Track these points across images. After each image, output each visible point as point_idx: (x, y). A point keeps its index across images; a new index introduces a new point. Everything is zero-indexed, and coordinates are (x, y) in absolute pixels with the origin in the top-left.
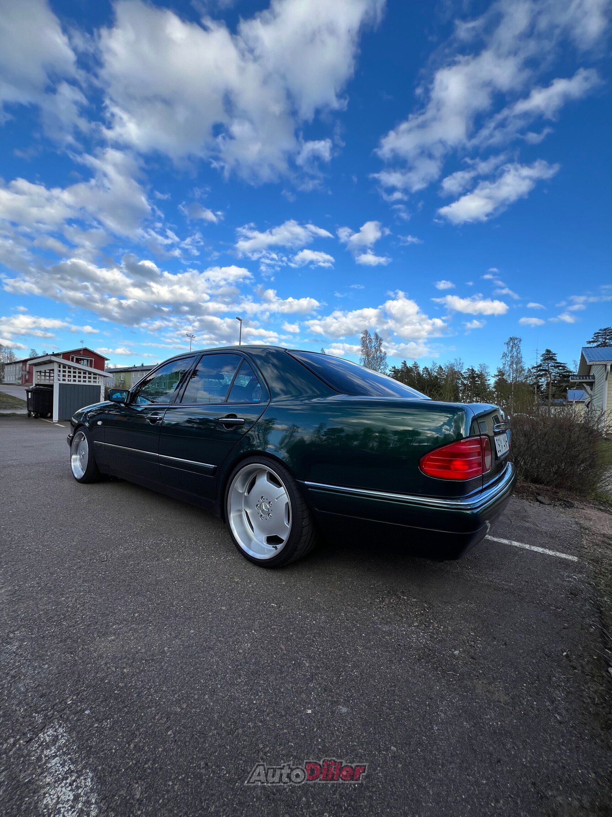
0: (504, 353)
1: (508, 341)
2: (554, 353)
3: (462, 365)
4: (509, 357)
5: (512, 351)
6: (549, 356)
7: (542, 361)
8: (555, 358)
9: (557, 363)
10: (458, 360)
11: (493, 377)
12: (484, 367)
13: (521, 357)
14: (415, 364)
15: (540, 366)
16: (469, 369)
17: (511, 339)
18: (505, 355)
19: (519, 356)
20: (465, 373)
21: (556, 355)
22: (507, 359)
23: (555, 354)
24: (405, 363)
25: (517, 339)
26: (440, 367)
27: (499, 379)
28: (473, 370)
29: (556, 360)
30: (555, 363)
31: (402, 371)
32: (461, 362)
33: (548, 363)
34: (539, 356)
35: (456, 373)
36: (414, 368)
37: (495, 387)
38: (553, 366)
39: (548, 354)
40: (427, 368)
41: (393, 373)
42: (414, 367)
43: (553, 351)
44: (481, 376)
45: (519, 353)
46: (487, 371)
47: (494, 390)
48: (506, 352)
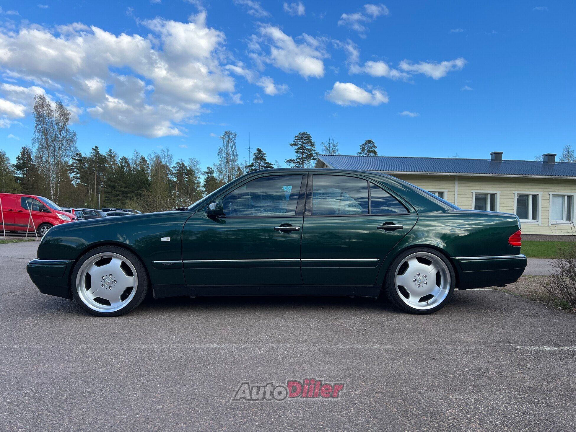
0: (220, 148)
1: (223, 135)
2: (264, 152)
3: (170, 157)
4: (225, 153)
5: (227, 146)
6: (259, 156)
7: (254, 160)
8: (265, 158)
9: (267, 163)
10: (166, 151)
11: (202, 174)
12: (195, 162)
13: (237, 155)
14: (110, 152)
15: (252, 165)
16: (178, 163)
17: (226, 133)
18: (221, 151)
19: (235, 153)
20: (174, 167)
21: (266, 155)
22: (224, 156)
23: (264, 154)
24: (96, 149)
25: (232, 134)
26: (143, 159)
27: (208, 177)
28: (183, 164)
29: (265, 160)
30: (265, 163)
31: (91, 160)
32: (170, 153)
33: (259, 163)
34: (252, 155)
35: (163, 166)
36: (109, 157)
37: (205, 186)
38: (263, 166)
39: (259, 154)
40: (127, 159)
41: (77, 162)
42: (109, 155)
43: (264, 151)
44: (190, 173)
45: (235, 149)
46: (198, 167)
47: (204, 189)
48: (222, 147)
